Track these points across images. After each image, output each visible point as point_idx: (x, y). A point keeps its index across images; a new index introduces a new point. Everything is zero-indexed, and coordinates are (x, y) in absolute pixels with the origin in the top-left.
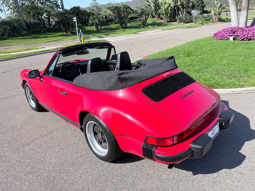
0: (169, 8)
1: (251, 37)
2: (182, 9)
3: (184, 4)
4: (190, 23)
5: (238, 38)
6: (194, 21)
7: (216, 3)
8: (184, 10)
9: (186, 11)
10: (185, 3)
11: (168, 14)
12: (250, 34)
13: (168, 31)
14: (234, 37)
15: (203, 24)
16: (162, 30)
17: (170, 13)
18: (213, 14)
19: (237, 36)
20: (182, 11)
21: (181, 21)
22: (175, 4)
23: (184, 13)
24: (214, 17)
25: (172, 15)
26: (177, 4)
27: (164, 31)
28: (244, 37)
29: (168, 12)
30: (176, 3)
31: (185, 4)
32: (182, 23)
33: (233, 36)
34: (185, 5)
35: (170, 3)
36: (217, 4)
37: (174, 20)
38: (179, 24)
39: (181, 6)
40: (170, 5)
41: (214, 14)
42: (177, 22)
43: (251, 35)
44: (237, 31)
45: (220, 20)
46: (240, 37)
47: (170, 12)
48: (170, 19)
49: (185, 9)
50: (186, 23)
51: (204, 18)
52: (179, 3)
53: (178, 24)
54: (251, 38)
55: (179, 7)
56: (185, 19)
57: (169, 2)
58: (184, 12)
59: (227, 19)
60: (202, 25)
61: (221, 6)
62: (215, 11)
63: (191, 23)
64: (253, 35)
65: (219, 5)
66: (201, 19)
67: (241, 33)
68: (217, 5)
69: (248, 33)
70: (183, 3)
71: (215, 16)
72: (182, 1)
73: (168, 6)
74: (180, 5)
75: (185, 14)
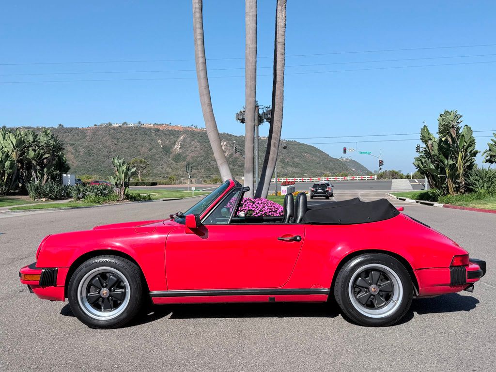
0: (7, 164)
1: (269, 212)
2: (38, 167)
3: (44, 157)
4: (61, 199)
5: (253, 214)
6: (73, 195)
7: (119, 164)
8: (43, 171)
9: (48, 174)
10: (46, 156)
11: (3, 174)
12: (266, 208)
13: (27, 213)
14: (246, 212)
15: (99, 202)
16: (11, 209)
17: (9, 175)
18: (114, 184)
19: (249, 210)
20: (40, 173)
21: (40, 193)
22: (20, 156)
23: (45, 177)
24: (116, 190)
25: (14, 178)
26: (27, 157)
27: (17, 212)
28: (261, 213)
29: (4, 171)
30: (24, 153)
31: (46, 158)
32: (42, 199)
33: (242, 210)
34: (45, 161)
35: (9, 152)
36: (120, 166)
37: (16, 191)
38: (36, 200)
39: (35, 160)
40: (7, 156)
41: (116, 184)
42: (28, 196)
43: (269, 210)
44: (245, 204)
45: (129, 197)
46: (256, 212)
47: (11, 171)
48: (9, 188)
49: (47, 168)
50: (52, 199)
51: (98, 191)
52: (31, 154)
53: (31, 199)
54: (270, 214)
55: (31, 163)
56: (50, 190)
57: (5, 150)
58: (43, 175)
59: (139, 195)
60: (99, 205)
61: (128, 169)
62: (116, 179)
63: (63, 199)
64: (271, 210)
65: (124, 168)
66: (90, 191)
67: (254, 206)
68: (121, 168)
69: (264, 207)
70: (42, 156)
71: (118, 190)
72: (39, 152)
73: (4, 157)
74: (33, 159)
75: (48, 178)
